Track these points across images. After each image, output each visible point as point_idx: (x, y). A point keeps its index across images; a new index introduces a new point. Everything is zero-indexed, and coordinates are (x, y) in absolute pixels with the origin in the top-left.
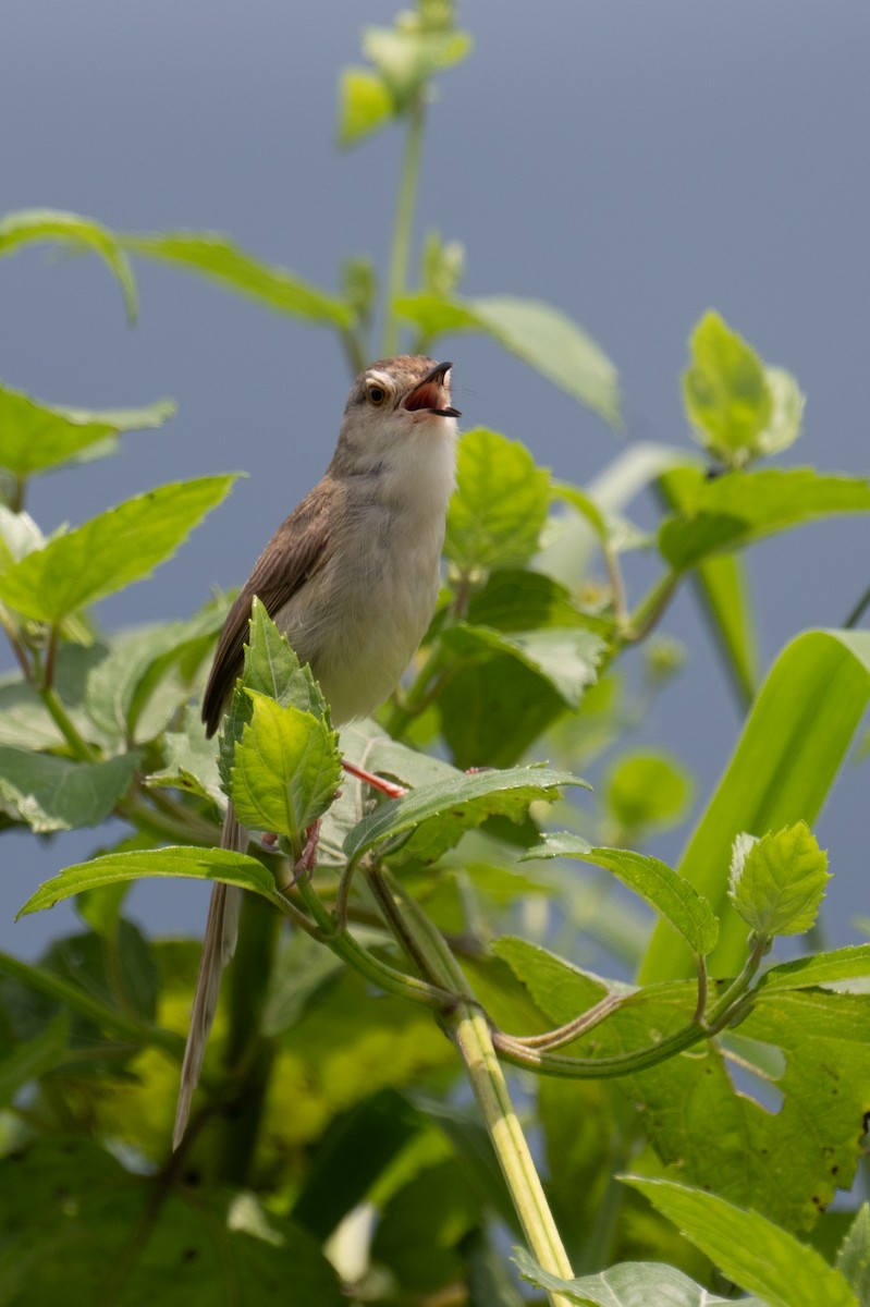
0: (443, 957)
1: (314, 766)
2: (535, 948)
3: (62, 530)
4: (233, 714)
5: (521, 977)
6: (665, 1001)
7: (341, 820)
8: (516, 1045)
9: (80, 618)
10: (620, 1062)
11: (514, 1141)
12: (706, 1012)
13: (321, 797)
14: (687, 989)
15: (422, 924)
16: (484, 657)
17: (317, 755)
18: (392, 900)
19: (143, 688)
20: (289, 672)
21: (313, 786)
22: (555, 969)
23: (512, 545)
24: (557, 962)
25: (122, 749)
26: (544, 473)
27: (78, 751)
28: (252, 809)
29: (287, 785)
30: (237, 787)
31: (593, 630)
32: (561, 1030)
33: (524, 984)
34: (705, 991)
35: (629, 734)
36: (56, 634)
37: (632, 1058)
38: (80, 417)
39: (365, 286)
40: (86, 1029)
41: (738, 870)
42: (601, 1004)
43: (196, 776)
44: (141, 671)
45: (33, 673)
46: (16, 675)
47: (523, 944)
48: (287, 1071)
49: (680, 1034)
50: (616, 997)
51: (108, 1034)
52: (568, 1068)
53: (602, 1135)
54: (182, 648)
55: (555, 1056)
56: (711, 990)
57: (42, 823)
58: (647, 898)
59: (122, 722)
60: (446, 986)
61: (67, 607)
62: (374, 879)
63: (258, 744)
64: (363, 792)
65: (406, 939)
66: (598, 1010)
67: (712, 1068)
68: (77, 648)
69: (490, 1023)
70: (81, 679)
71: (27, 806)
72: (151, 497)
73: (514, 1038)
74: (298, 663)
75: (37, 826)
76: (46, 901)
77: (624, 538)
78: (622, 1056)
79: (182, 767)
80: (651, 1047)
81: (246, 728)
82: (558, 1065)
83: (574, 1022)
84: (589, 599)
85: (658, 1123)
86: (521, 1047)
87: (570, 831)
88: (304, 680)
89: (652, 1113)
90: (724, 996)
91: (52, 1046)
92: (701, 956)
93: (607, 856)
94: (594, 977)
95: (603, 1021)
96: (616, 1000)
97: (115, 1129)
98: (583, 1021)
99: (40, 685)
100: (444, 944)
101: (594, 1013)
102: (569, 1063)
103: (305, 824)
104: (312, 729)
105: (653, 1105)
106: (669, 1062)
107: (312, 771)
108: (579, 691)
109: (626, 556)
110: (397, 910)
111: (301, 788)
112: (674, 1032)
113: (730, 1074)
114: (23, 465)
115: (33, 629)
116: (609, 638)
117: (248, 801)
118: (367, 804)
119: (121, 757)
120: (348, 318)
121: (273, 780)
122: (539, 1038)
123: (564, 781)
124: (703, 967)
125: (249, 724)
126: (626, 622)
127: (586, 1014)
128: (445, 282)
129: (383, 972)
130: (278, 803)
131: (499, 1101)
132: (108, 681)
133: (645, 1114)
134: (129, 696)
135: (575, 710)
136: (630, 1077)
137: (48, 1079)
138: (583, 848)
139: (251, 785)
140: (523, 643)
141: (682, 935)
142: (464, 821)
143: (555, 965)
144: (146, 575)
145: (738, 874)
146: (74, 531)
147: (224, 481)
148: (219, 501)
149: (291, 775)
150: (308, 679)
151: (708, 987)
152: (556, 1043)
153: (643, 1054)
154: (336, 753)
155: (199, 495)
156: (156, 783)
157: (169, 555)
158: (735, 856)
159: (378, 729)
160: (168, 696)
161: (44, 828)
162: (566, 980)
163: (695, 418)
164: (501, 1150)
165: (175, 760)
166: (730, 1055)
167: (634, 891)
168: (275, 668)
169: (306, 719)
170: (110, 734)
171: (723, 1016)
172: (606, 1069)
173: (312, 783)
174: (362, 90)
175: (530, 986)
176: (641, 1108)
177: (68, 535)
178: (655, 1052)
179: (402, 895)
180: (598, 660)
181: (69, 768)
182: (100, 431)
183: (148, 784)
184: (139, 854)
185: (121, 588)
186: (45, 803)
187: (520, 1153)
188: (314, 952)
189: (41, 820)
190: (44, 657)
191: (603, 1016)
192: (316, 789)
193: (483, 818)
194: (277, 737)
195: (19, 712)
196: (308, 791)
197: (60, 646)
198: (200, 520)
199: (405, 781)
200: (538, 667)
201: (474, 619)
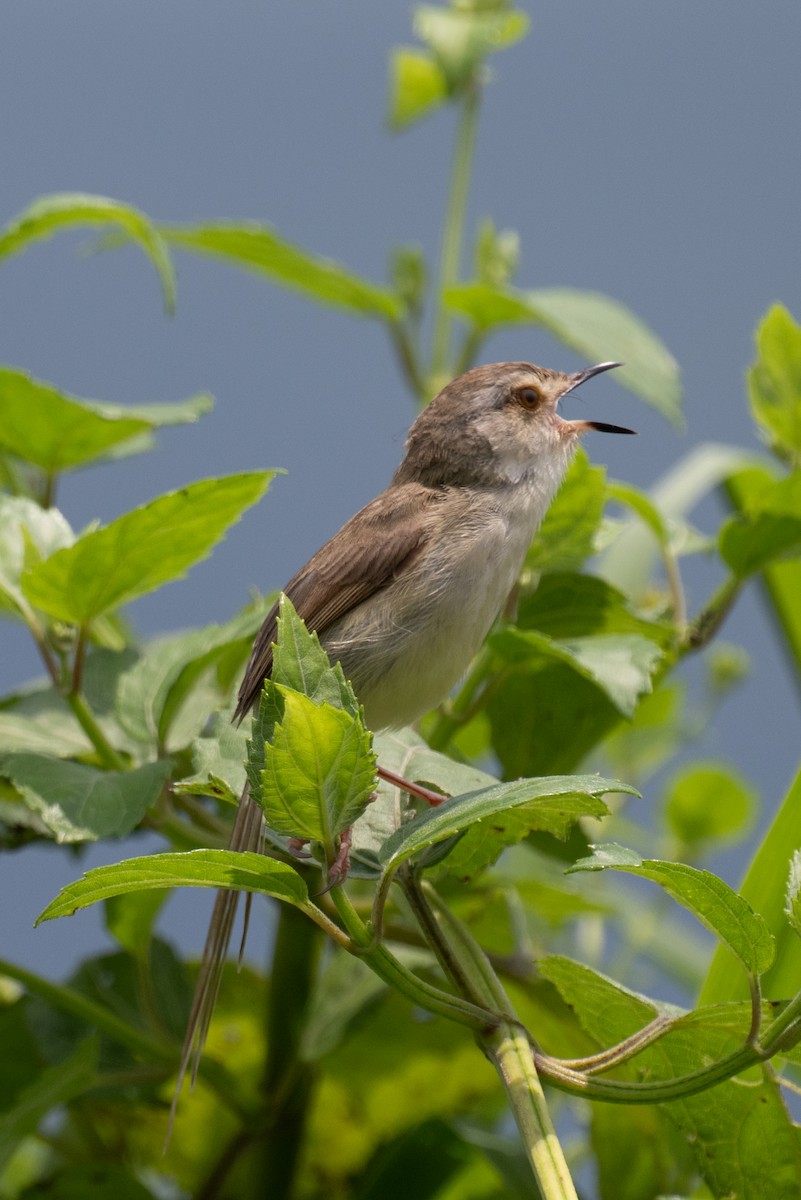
0: (485, 976)
1: (348, 769)
2: (581, 968)
3: (93, 527)
4: (261, 716)
5: (568, 1000)
6: (717, 1024)
7: (378, 831)
8: (560, 1068)
9: (112, 619)
10: (668, 1087)
11: (555, 1166)
12: (760, 1036)
13: (355, 801)
14: (741, 1012)
15: (463, 940)
16: (537, 664)
17: (351, 756)
18: (431, 913)
19: (175, 693)
20: (320, 672)
21: (347, 790)
22: (603, 990)
23: (564, 546)
24: (605, 983)
25: (153, 758)
26: (599, 471)
27: (106, 759)
28: (283, 814)
29: (320, 788)
30: (268, 791)
31: (649, 636)
32: (608, 1053)
33: (570, 1007)
34: (759, 1012)
35: (689, 746)
36: (85, 636)
37: (681, 1083)
38: (112, 412)
39: (414, 277)
40: (116, 1053)
41: (796, 887)
42: (650, 1026)
43: (226, 783)
44: (174, 676)
45: (60, 677)
46: (43, 682)
47: (569, 963)
48: (328, 1099)
49: (732, 1058)
50: (666, 1019)
51: (139, 1058)
52: (614, 1093)
53: (658, 1167)
54: (216, 651)
55: (599, 1079)
56: (765, 1013)
57: (68, 834)
58: (699, 914)
59: (153, 729)
60: (488, 1005)
61: (96, 608)
62: (413, 893)
63: (290, 745)
64: (402, 802)
65: (445, 956)
66: (647, 1032)
67: (767, 1097)
68: (107, 654)
69: (532, 1044)
70: (111, 684)
71: (52, 816)
72: (185, 493)
73: (558, 1061)
74: (328, 661)
75: (63, 837)
76: (68, 907)
77: (684, 542)
78: (673, 1080)
79: (212, 774)
80: (701, 1071)
81: (278, 727)
82: (605, 1089)
83: (621, 1045)
84: (647, 604)
85: (709, 1155)
86: (567, 1071)
87: (619, 843)
88: (335, 680)
89: (704, 1145)
90: (778, 1019)
91: (80, 1070)
92: (755, 976)
93: (658, 869)
94: (643, 998)
95: (651, 1044)
96: (666, 1022)
97: (148, 1158)
98: (631, 1043)
99: (66, 690)
100: (486, 962)
101: (643, 1035)
102: (615, 1087)
103: (338, 829)
104: (347, 728)
105: (705, 1136)
106: (720, 1087)
107: (347, 774)
108: (634, 700)
109: (686, 560)
110: (436, 925)
111: (334, 792)
112: (725, 1057)
113: (786, 1104)
114: (53, 461)
115: (60, 630)
116: (666, 646)
117: (279, 804)
118: (406, 814)
119: (151, 765)
120: (397, 310)
121: (304, 783)
122: (584, 1061)
123: (612, 788)
124: (757, 987)
125: (280, 722)
126: (683, 628)
127: (635, 1036)
128: (500, 272)
129: (420, 988)
130: (310, 807)
131: (541, 1125)
132: (139, 686)
133: (696, 1146)
134: (160, 703)
135: (628, 720)
136: (680, 1102)
137: (76, 1105)
138: (632, 861)
139: (282, 788)
140: (575, 649)
141: (735, 954)
142: (505, 836)
143: (604, 987)
144: (181, 575)
145: (795, 891)
146: (104, 528)
147: (261, 478)
148: (257, 499)
149: (324, 778)
150: (339, 678)
151: (763, 1009)
152: (602, 1066)
153: (693, 1078)
154: (371, 755)
155: (235, 492)
156: (185, 790)
157: (205, 555)
158: (792, 872)
159: (417, 738)
160: (202, 702)
161: (70, 838)
162: (616, 1003)
163: (760, 416)
164: (541, 1176)
165: (205, 767)
166: (786, 1083)
167: (686, 908)
168: (304, 668)
169: (340, 717)
170: (141, 742)
171: (777, 1040)
172: (654, 1094)
173: (345, 786)
174: (413, 70)
175: (576, 1010)
176: (692, 1139)
177: (98, 533)
178: (706, 1076)
179: (443, 912)
180: (654, 668)
181: (96, 777)
182: (134, 426)
183: (176, 791)
184: (167, 857)
185: (154, 588)
186: (70, 812)
187: (561, 1179)
188: (357, 973)
189: (67, 831)
190: (71, 661)
191: (651, 1039)
192: (350, 793)
193: (525, 833)
194: (309, 736)
195: (45, 719)
196: (341, 796)
197: (89, 650)
198: (237, 518)
199: (446, 791)
200: (590, 673)
201: (522, 625)
